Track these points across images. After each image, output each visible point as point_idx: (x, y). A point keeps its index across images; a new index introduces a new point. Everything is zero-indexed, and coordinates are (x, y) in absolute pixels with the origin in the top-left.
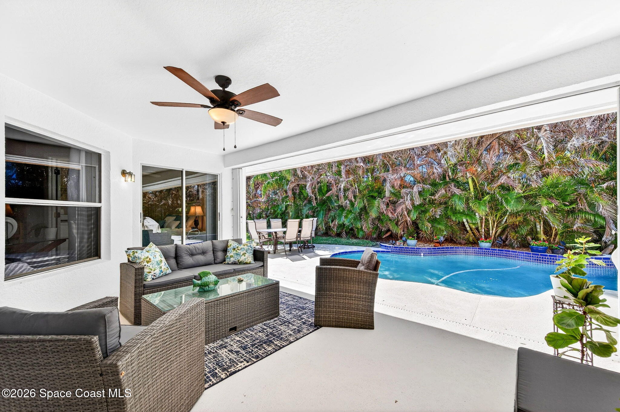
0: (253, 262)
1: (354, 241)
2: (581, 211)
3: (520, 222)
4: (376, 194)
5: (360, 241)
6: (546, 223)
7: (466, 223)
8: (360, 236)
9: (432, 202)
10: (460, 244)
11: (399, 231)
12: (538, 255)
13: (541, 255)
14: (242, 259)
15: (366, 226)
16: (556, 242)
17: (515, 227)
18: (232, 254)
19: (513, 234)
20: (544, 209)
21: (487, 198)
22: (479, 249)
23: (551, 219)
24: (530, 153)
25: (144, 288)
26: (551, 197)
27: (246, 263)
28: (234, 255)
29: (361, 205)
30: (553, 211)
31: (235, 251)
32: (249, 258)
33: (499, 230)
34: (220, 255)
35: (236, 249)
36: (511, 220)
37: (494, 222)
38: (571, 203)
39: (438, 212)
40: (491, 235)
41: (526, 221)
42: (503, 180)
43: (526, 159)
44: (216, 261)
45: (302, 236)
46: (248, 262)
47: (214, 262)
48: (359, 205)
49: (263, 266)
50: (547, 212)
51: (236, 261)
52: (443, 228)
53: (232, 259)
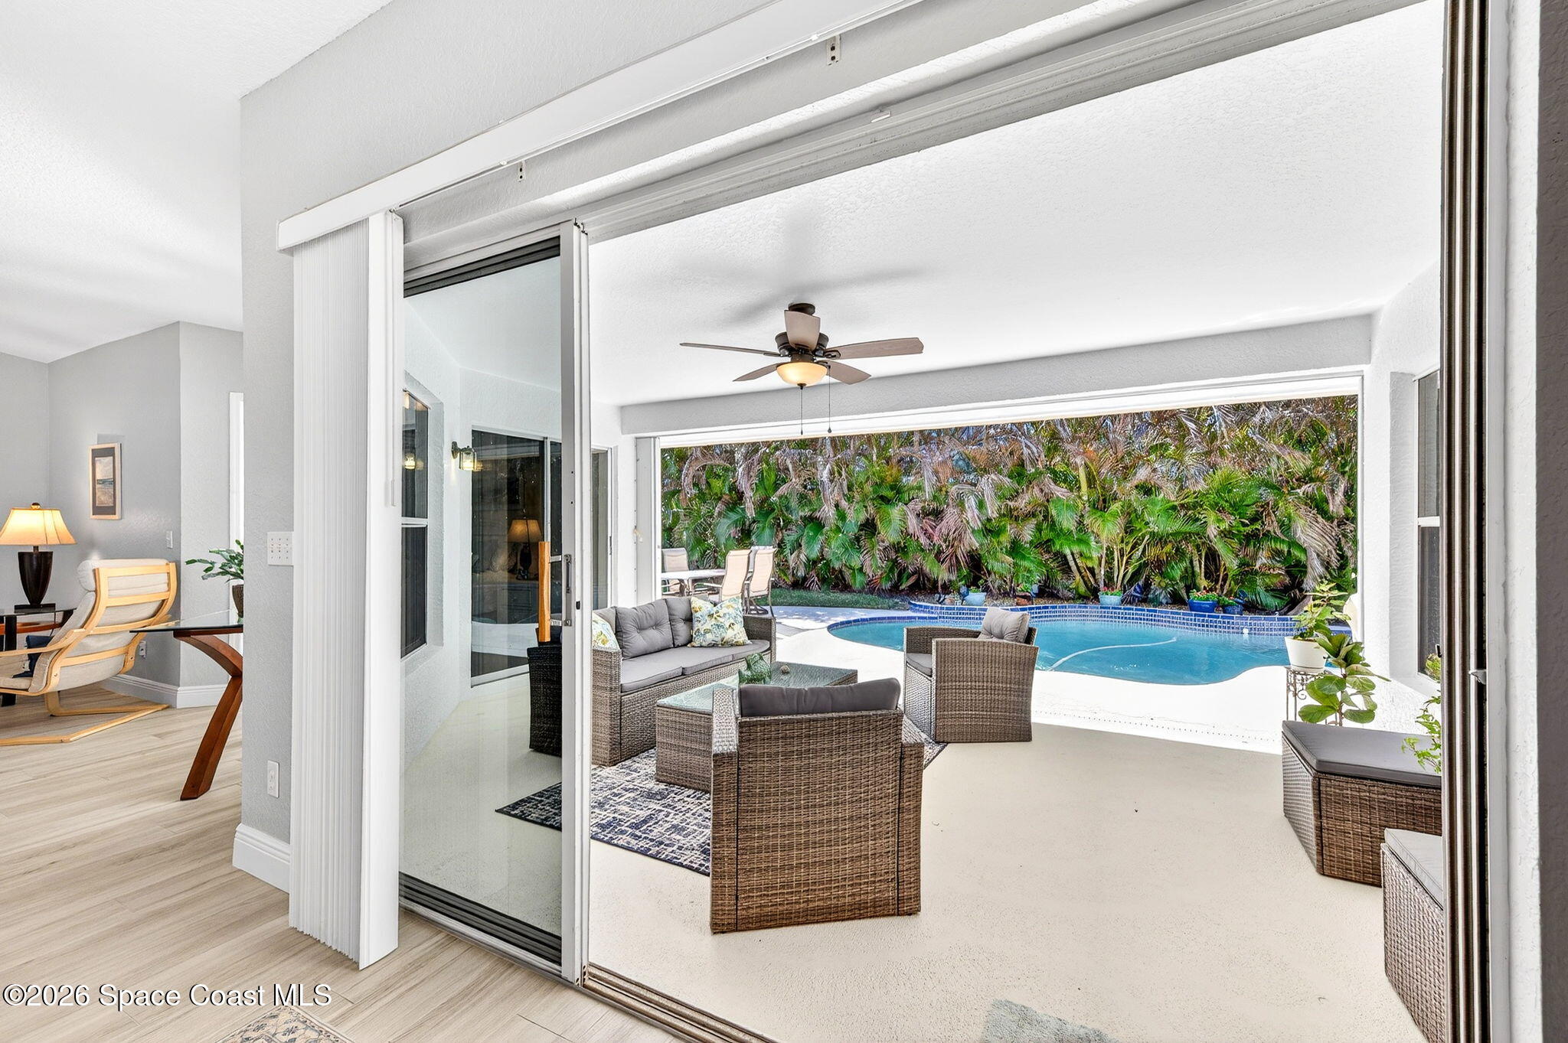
0: (749, 642)
1: (846, 597)
2: (1267, 534)
3: (1168, 555)
4: (889, 494)
5: (855, 597)
6: (1212, 557)
7: (1070, 557)
8: (857, 586)
9: (1011, 514)
10: (1068, 599)
11: (942, 573)
12: (1205, 616)
13: (1209, 616)
14: (729, 635)
15: (872, 563)
16: (1225, 592)
17: (1160, 565)
18: (708, 626)
19: (1157, 579)
20: (1212, 531)
21: (1115, 507)
22: (1101, 608)
23: (1220, 547)
24: (1194, 426)
25: (622, 692)
26: (1221, 510)
27: (737, 645)
28: (711, 628)
29: (862, 517)
30: (1226, 534)
31: (713, 619)
32: (738, 633)
33: (1131, 570)
34: (682, 628)
35: (715, 616)
36: (1153, 552)
37: (1122, 556)
38: (1253, 520)
39: (1028, 533)
40: (1115, 579)
41: (1180, 553)
42: (1142, 474)
43: (1184, 437)
44: (677, 643)
45: (752, 588)
46: (741, 641)
47: (674, 644)
48: (856, 516)
49: (769, 649)
50: (1215, 537)
51: (719, 639)
52: (1032, 567)
53: (710, 637)
